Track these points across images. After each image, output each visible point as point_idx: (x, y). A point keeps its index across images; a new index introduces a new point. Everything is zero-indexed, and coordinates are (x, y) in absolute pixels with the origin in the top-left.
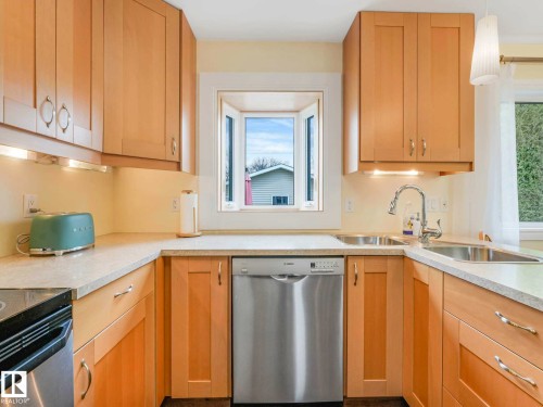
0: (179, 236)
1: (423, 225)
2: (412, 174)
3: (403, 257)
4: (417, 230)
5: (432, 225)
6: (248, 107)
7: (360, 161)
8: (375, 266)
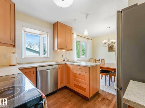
0: (10, 66)
1: (67, 59)
2: (64, 51)
3: (66, 64)
4: (66, 60)
5: (68, 59)
6: (26, 31)
7: (58, 48)
8: (62, 66)
